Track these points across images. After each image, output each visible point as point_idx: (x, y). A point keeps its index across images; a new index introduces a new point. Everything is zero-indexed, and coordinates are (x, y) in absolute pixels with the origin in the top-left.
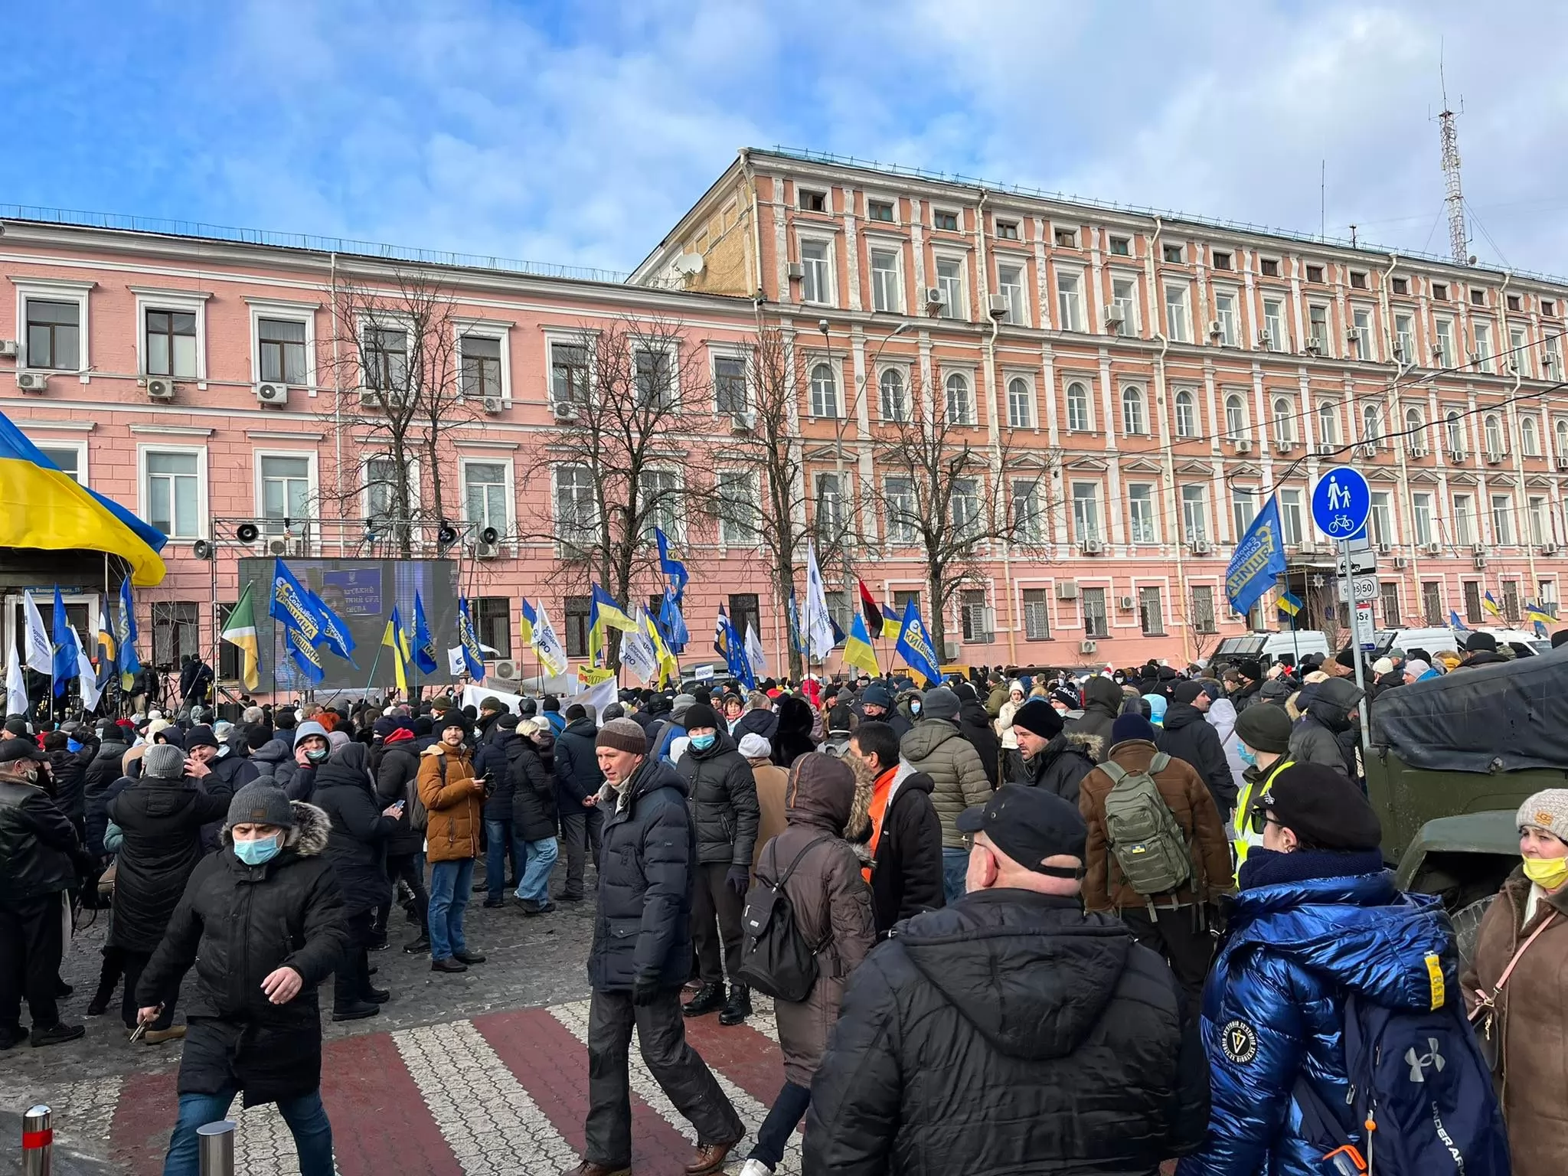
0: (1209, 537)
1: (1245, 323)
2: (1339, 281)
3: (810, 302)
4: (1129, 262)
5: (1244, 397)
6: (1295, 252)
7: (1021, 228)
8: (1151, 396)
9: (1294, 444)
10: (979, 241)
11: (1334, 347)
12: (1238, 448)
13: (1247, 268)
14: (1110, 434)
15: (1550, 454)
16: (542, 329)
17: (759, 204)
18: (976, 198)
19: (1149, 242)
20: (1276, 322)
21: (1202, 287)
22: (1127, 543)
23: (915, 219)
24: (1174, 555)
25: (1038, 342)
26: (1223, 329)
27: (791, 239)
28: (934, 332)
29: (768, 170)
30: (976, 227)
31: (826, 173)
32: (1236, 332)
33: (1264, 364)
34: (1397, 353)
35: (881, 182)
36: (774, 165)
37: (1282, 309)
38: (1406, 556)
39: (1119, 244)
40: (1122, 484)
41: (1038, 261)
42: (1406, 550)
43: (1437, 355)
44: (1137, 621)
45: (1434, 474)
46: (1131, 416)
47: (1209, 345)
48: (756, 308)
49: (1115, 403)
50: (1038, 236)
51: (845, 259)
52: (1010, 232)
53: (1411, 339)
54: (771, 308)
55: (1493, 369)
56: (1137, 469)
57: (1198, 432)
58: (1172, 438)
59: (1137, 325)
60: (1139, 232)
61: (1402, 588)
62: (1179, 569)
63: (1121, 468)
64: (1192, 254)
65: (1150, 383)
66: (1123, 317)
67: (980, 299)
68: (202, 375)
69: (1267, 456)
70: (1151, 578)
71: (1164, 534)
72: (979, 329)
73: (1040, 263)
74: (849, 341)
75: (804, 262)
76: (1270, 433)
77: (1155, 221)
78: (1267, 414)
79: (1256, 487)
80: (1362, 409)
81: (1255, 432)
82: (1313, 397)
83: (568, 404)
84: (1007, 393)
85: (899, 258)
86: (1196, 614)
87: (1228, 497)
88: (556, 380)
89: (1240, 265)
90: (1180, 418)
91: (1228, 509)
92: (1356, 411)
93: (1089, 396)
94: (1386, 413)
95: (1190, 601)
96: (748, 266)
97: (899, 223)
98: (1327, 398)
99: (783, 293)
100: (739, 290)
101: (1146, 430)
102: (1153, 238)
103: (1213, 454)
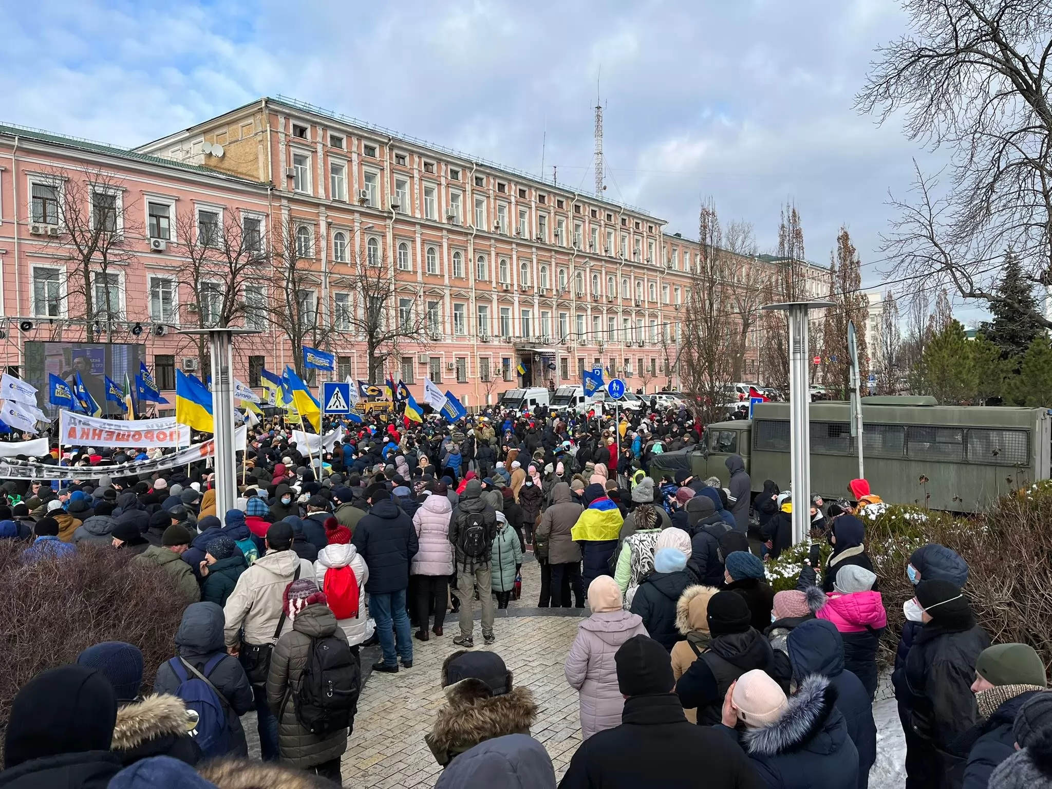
0: (489, 334)
1: (510, 222)
2: (552, 204)
3: (297, 191)
4: (459, 184)
5: (508, 261)
6: (534, 187)
7: (407, 159)
8: (466, 257)
9: (529, 287)
10: (386, 165)
11: (549, 239)
12: (505, 288)
13: (513, 193)
14: (446, 276)
15: (633, 298)
16: (143, 193)
17: (271, 131)
18: (386, 141)
19: (469, 174)
20: (524, 222)
21: (492, 201)
22: (452, 334)
23: (354, 149)
24: (474, 342)
25: (414, 224)
26: (500, 225)
27: (288, 153)
28: (362, 214)
29: (277, 111)
30: (385, 157)
31: (309, 117)
32: (506, 226)
33: (518, 244)
34: (575, 243)
35: (338, 126)
36: (281, 109)
37: (527, 216)
38: (572, 345)
39: (454, 174)
40: (451, 303)
41: (415, 179)
42: (573, 342)
43: (591, 246)
44: (455, 375)
45: (586, 305)
46: (456, 267)
47: (495, 233)
48: (269, 192)
49: (449, 260)
50: (415, 165)
51: (317, 168)
52: (401, 160)
53: (581, 236)
54: (277, 193)
55: (613, 255)
56: (458, 296)
57: (487, 278)
58: (475, 280)
59: (461, 219)
60: (464, 168)
61: (569, 361)
62: (475, 348)
63: (451, 295)
64: (488, 183)
65: (466, 251)
66: (455, 215)
67: (386, 197)
69: (516, 292)
70: (462, 353)
71: (469, 330)
72: (385, 215)
73: (416, 180)
74: (318, 214)
75: (295, 167)
76: (518, 281)
77: (473, 164)
78: (518, 270)
79: (511, 308)
80: (559, 270)
81: (512, 279)
82: (538, 263)
83: (160, 240)
84: (398, 251)
85: (345, 170)
86: (481, 372)
87: (498, 312)
88: (151, 225)
89: (509, 191)
90: (479, 270)
91: (498, 318)
92: (556, 271)
93: (437, 255)
94: (568, 274)
95: (479, 365)
96: (261, 164)
97: (345, 150)
98: (544, 264)
99: (283, 184)
100: (252, 176)
101: (463, 275)
102: (471, 172)
103: (493, 289)
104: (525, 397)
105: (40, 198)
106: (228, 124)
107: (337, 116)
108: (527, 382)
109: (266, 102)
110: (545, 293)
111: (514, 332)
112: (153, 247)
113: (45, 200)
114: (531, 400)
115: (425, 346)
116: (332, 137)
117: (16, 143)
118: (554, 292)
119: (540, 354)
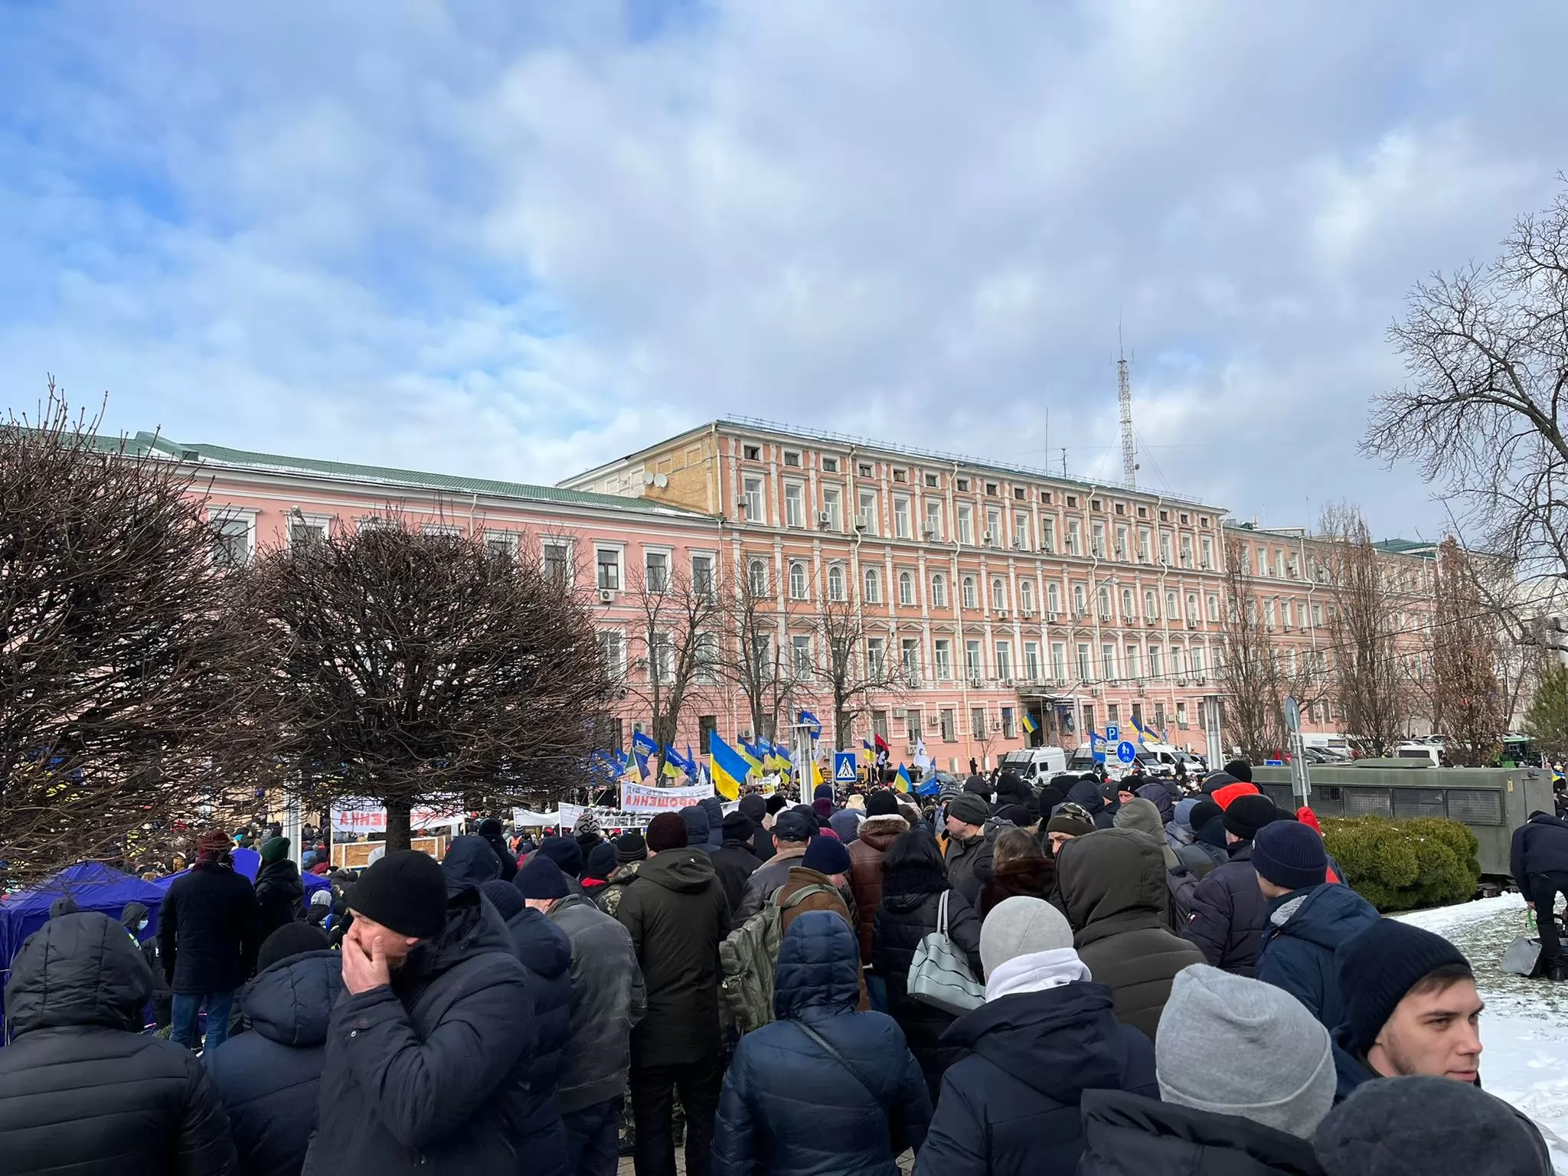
0: (982, 676)
1: (1005, 531)
2: (1060, 503)
3: (749, 520)
4: (937, 492)
5: (1003, 581)
6: (1034, 484)
7: (873, 470)
8: (949, 580)
9: (1033, 612)
10: (849, 479)
11: (1058, 548)
12: (1001, 616)
13: (1006, 495)
14: (925, 607)
15: (1184, 618)
16: (592, 540)
17: (720, 456)
18: (848, 451)
19: (949, 478)
20: (1023, 529)
21: (980, 507)
22: (934, 679)
24: (963, 687)
25: (883, 546)
26: (992, 536)
27: (739, 478)
28: (822, 540)
29: (727, 434)
30: (847, 470)
31: (760, 436)
32: (999, 537)
33: (1016, 559)
34: (1094, 551)
35: (793, 441)
36: (731, 431)
37: (1027, 521)
38: (1099, 688)
39: (931, 479)
40: (931, 640)
41: (884, 492)
42: (1099, 683)
43: (1118, 552)
44: (940, 733)
45: (1115, 632)
46: (936, 593)
47: (984, 547)
48: (720, 526)
49: (927, 586)
50: (883, 475)
51: (771, 492)
52: (866, 471)
53: (1103, 541)
54: (729, 526)
55: (1151, 561)
56: (941, 630)
57: (976, 605)
58: (962, 608)
59: (941, 534)
60: (943, 471)
61: (1096, 709)
62: (965, 697)
63: (931, 629)
64: (974, 485)
65: (949, 573)
66: (934, 530)
67: (849, 518)
69: (1017, 621)
70: (947, 703)
71: (956, 673)
72: (849, 538)
73: (885, 493)
74: (772, 546)
75: (747, 494)
76: (1019, 605)
77: (953, 464)
78: (1017, 591)
79: (1010, 641)
80: (1074, 588)
81: (1010, 605)
82: (1044, 580)
83: (609, 591)
84: (865, 580)
85: (802, 491)
86: (974, 727)
87: (993, 648)
88: (600, 574)
89: (1002, 493)
90: (966, 596)
91: (994, 656)
92: (1070, 589)
93: (912, 581)
94: (1087, 591)
95: (970, 718)
96: (710, 493)
97: (802, 468)
98: (1053, 582)
99: (734, 516)
100: (701, 509)
101: (946, 604)
102: (951, 475)
103: (986, 619)
104: (1033, 761)
106: (672, 450)
107: (791, 430)
108: (1037, 740)
109: (716, 426)
110: (1056, 620)
111: (1016, 674)
112: (602, 599)
114: (1041, 764)
115: (903, 697)
116: (787, 455)
117: (474, 501)
118: (1069, 617)
119: (1052, 701)
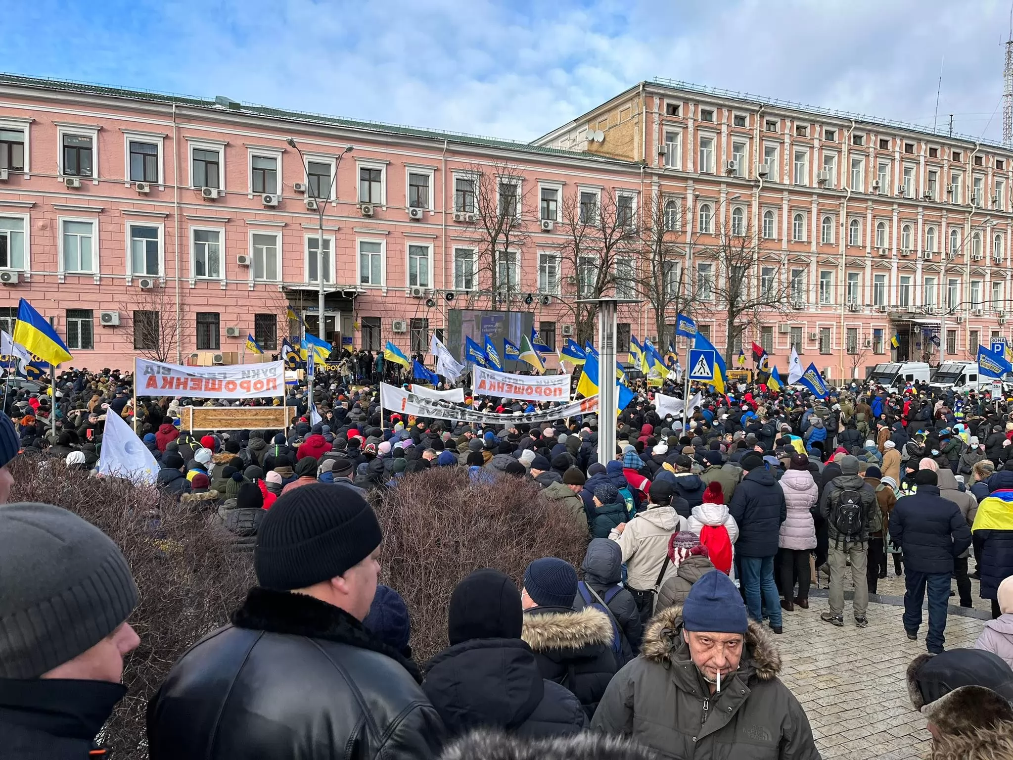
0: (859, 302)
1: (892, 181)
2: (946, 157)
3: (667, 167)
4: (834, 145)
5: (887, 224)
6: (924, 140)
7: (778, 125)
8: (837, 222)
9: (911, 251)
10: (756, 133)
11: (940, 195)
12: (881, 253)
13: (897, 149)
14: (814, 243)
16: (537, 180)
17: (646, 112)
18: (757, 109)
19: (846, 133)
20: (909, 179)
21: (872, 159)
22: (817, 303)
23: (724, 120)
24: (841, 311)
25: (782, 191)
26: (880, 185)
27: (661, 132)
28: (729, 184)
29: (652, 93)
30: (755, 125)
31: (682, 95)
32: (887, 186)
33: (900, 205)
34: (973, 200)
35: (709, 100)
36: (656, 91)
37: (913, 172)
38: (963, 316)
39: (830, 134)
40: (817, 271)
41: (786, 145)
42: (964, 312)
43: (994, 202)
44: (817, 346)
45: (984, 270)
46: (825, 232)
47: (872, 194)
48: (642, 170)
49: (818, 226)
50: (787, 130)
51: (687, 143)
52: (772, 127)
53: (982, 192)
54: (649, 171)
56: (826, 263)
57: (860, 243)
58: (846, 246)
59: (834, 181)
60: (841, 127)
61: (959, 333)
62: (842, 318)
63: (818, 262)
64: (868, 140)
65: (838, 215)
66: (828, 178)
67: (754, 166)
68: (384, 202)
69: (895, 257)
70: (827, 323)
71: (836, 299)
72: (752, 183)
73: (787, 146)
74: (685, 188)
75: (666, 144)
76: (898, 244)
77: (851, 122)
78: (898, 233)
79: (887, 274)
80: (950, 231)
81: (890, 243)
82: (924, 224)
83: (549, 221)
84: (763, 219)
85: (714, 143)
86: (848, 344)
87: (872, 279)
88: (543, 208)
89: (893, 147)
90: (851, 234)
91: (871, 286)
92: (947, 232)
93: (805, 222)
94: (963, 235)
95: (845, 336)
96: (636, 145)
97: (716, 123)
98: (931, 225)
99: (655, 162)
100: (627, 157)
101: (833, 241)
102: (848, 131)
103: (867, 255)
104: (900, 373)
105: (461, 191)
106: (609, 111)
107: (708, 90)
108: (902, 354)
109: (644, 86)
110: (931, 257)
111: (889, 301)
112: (543, 227)
113: (465, 192)
114: (908, 376)
115: (787, 316)
116: (703, 111)
117: (445, 146)
118: (943, 256)
119: (920, 325)
